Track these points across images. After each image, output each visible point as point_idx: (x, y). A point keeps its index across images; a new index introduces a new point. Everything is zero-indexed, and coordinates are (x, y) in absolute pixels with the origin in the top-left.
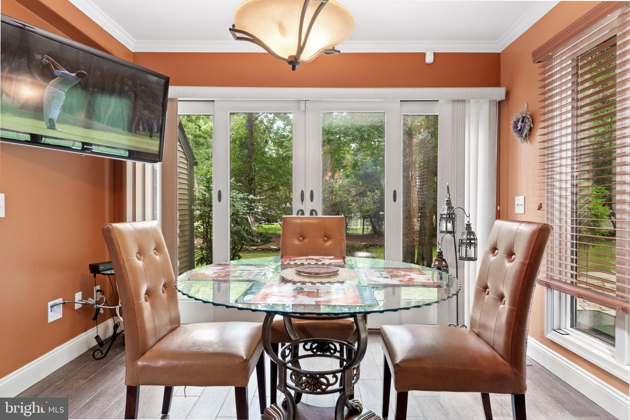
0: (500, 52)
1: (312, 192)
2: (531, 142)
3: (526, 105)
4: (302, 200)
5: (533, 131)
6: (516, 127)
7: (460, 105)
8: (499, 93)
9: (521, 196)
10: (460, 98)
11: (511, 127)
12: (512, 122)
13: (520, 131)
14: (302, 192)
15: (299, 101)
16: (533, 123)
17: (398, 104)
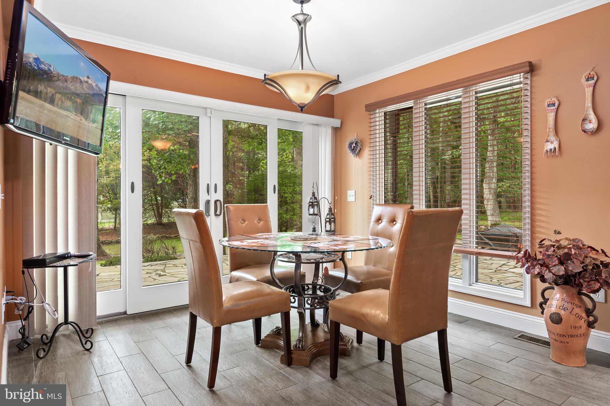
0: (334, 94)
1: (216, 185)
2: (359, 158)
3: (356, 134)
4: (208, 192)
5: (362, 151)
6: (350, 146)
7: (316, 127)
8: (336, 122)
9: (352, 190)
10: (317, 123)
11: (347, 146)
12: (347, 144)
13: (353, 150)
14: (208, 185)
15: (206, 108)
16: (362, 146)
17: (277, 121)
